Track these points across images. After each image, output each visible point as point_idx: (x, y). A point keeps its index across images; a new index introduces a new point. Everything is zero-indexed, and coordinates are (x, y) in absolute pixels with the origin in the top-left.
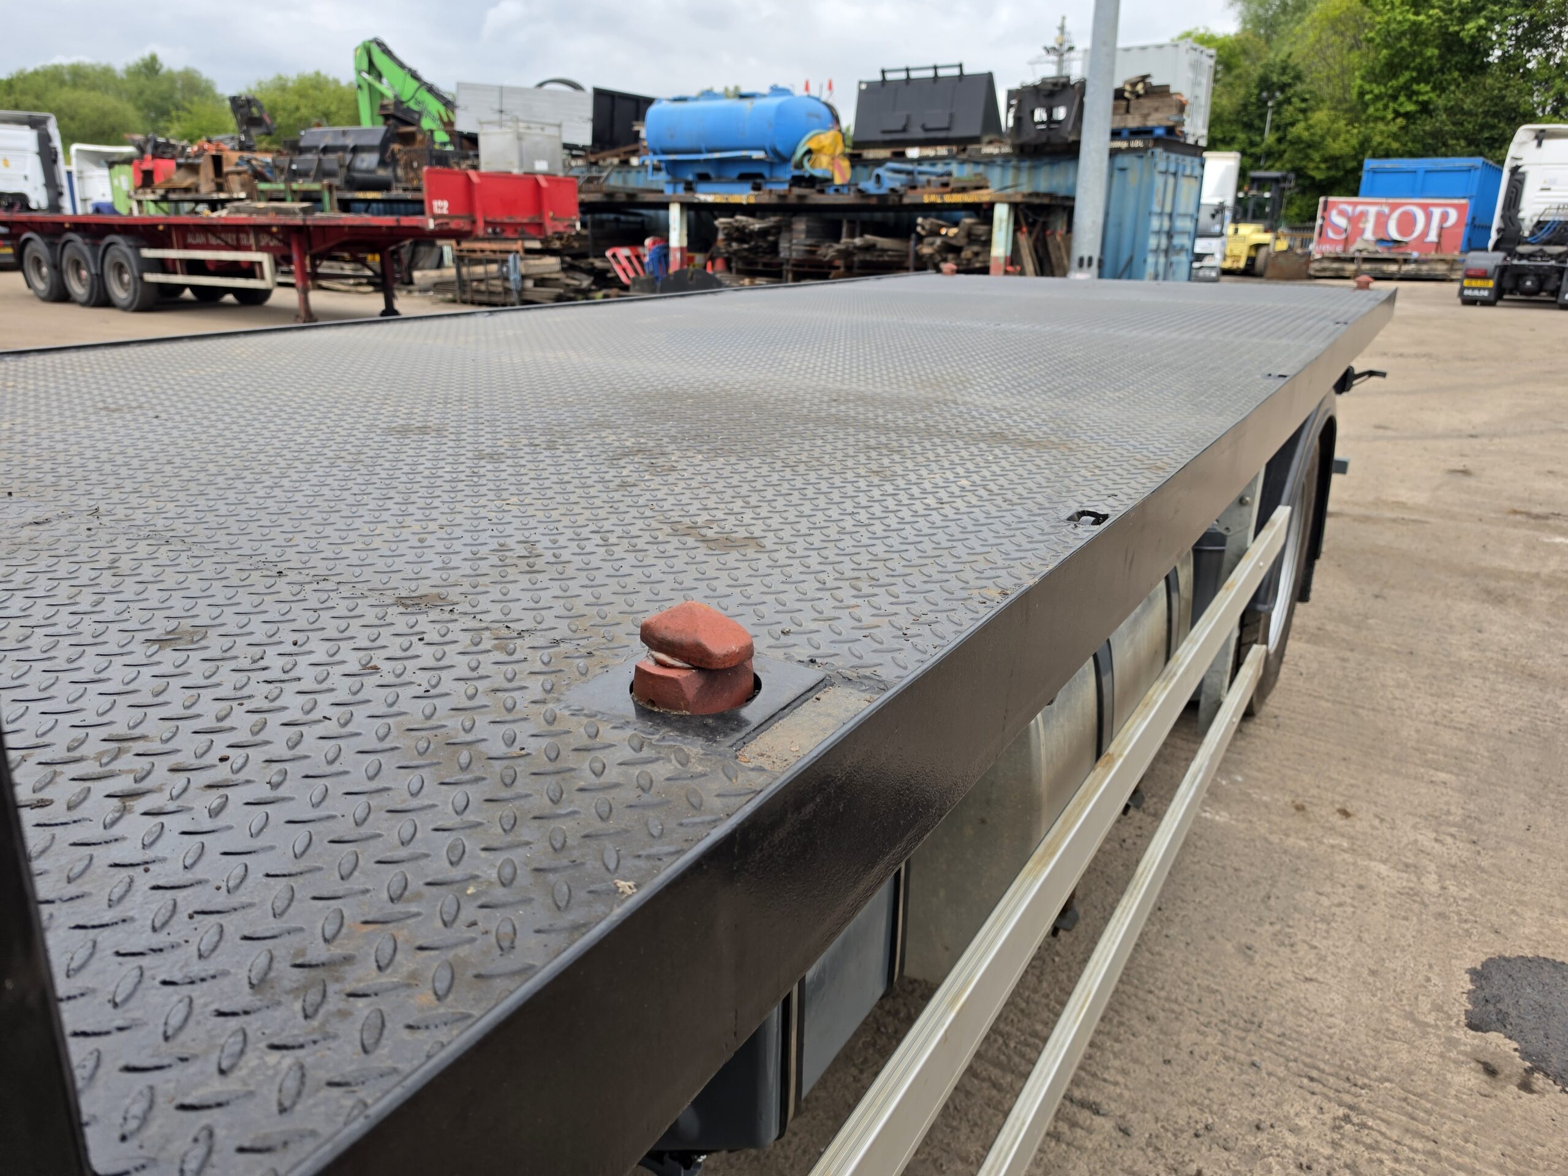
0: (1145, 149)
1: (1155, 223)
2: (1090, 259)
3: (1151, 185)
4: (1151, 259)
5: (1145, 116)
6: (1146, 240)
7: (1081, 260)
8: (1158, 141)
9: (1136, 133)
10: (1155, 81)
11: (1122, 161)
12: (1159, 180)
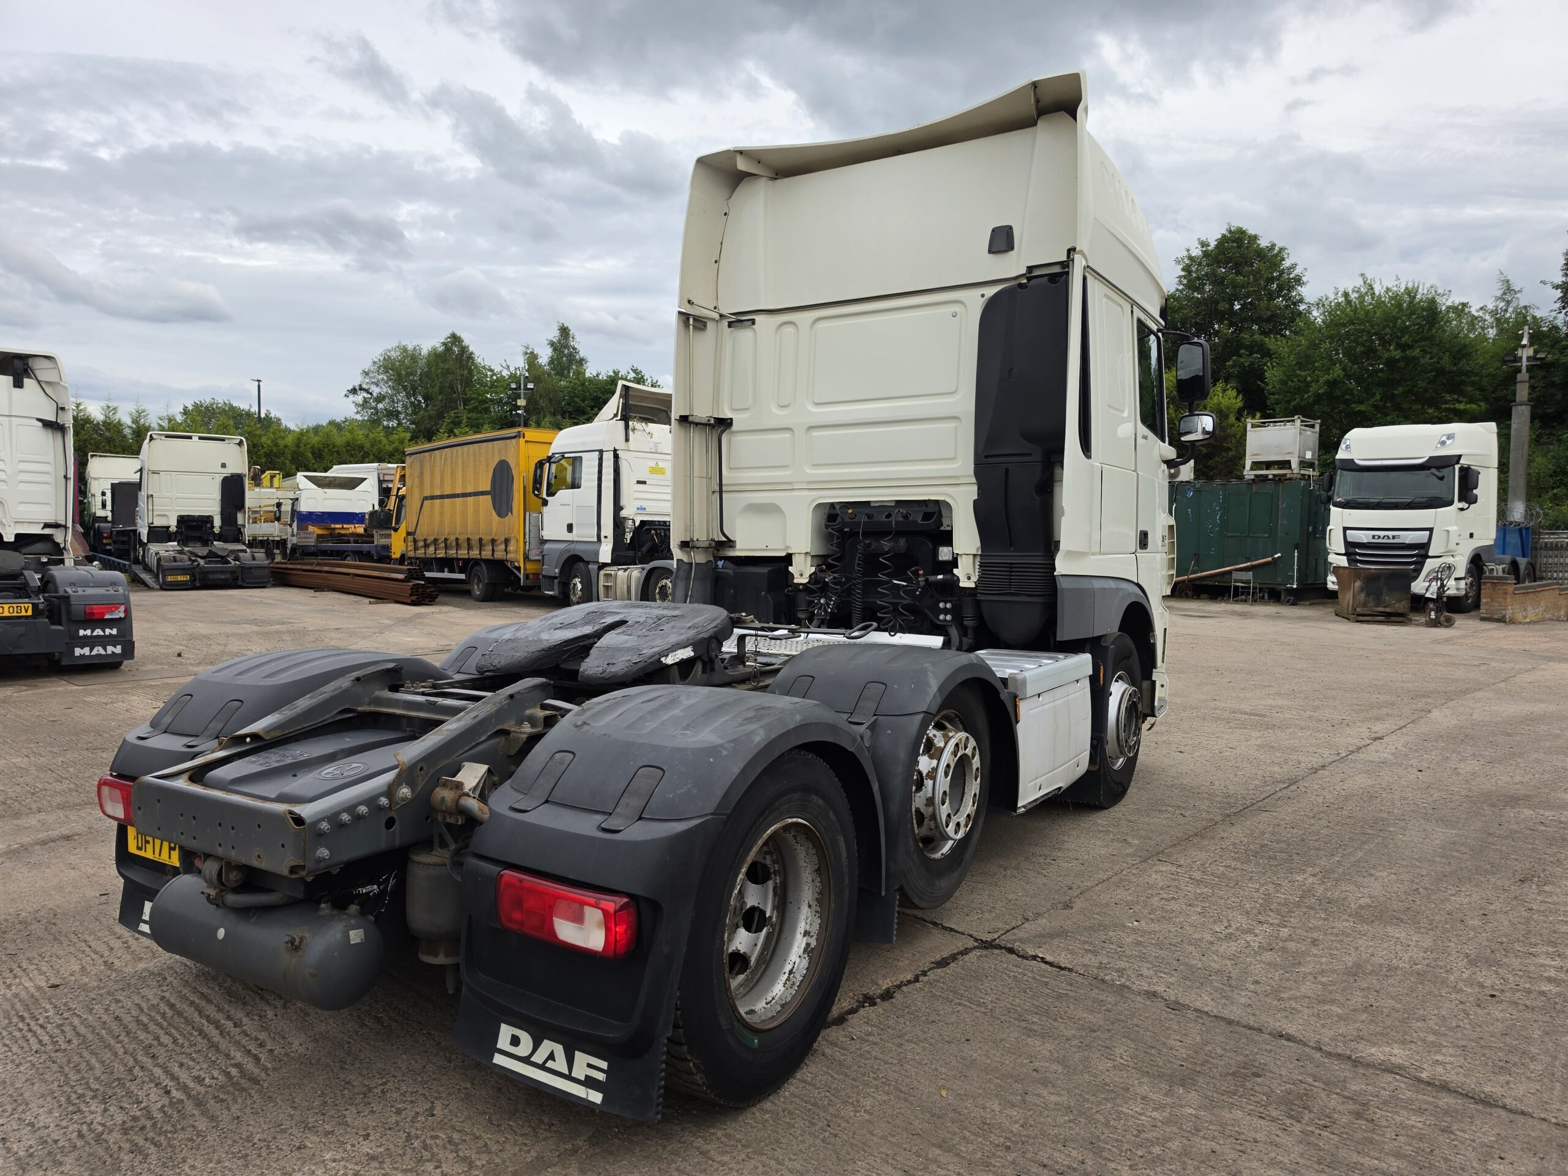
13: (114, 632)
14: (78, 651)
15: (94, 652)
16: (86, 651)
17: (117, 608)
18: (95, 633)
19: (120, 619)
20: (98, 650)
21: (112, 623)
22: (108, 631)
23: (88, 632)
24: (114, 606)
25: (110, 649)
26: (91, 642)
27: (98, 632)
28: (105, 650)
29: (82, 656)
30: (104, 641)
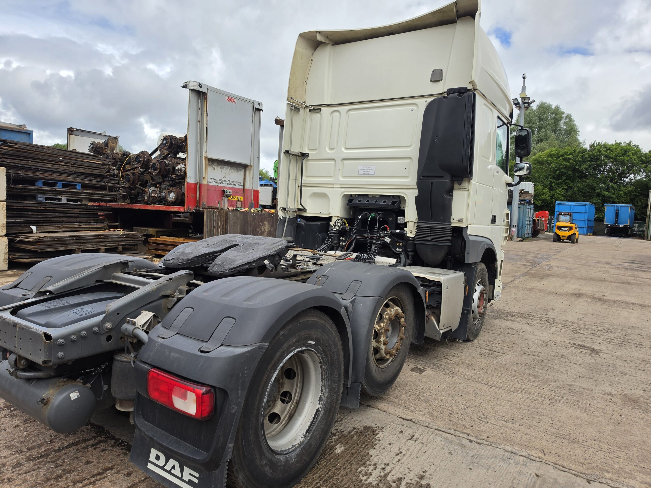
0: (524, 204)
1: (527, 219)
2: (516, 225)
3: (526, 211)
4: (526, 226)
5: (524, 198)
6: (525, 222)
7: (514, 226)
8: (527, 203)
9: (522, 201)
10: (524, 191)
11: (520, 206)
12: (528, 210)
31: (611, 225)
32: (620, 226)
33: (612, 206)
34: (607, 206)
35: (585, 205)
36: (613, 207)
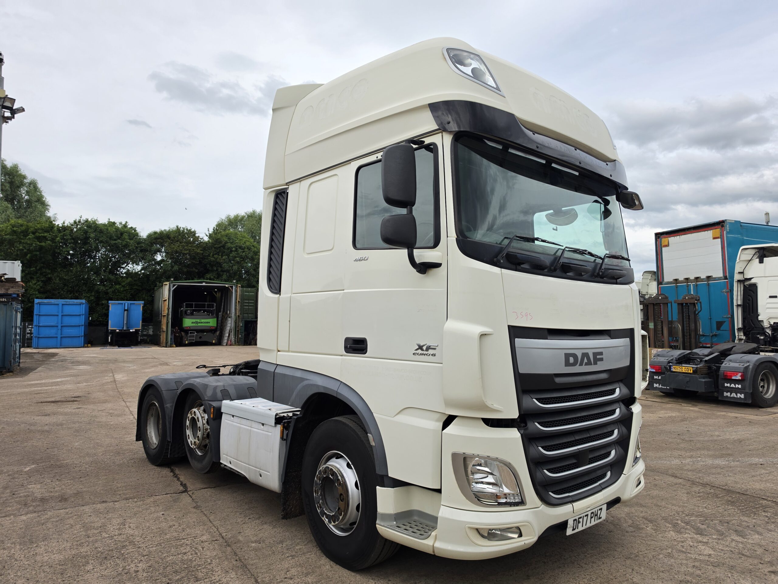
1: (13, 330)
3: (12, 316)
5: (7, 290)
6: (11, 337)
12: (14, 313)
13: (740, 386)
14: (725, 394)
15: (732, 396)
16: (728, 394)
17: (737, 374)
18: (731, 386)
19: (739, 380)
20: (733, 395)
21: (736, 382)
22: (737, 386)
23: (729, 385)
24: (736, 373)
25: (739, 395)
26: (731, 390)
27: (733, 385)
28: (737, 395)
29: (727, 396)
30: (736, 391)
31: (119, 330)
32: (131, 331)
33: (119, 304)
34: (112, 304)
35: (80, 304)
36: (120, 306)
